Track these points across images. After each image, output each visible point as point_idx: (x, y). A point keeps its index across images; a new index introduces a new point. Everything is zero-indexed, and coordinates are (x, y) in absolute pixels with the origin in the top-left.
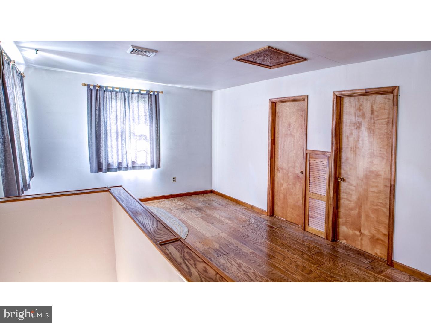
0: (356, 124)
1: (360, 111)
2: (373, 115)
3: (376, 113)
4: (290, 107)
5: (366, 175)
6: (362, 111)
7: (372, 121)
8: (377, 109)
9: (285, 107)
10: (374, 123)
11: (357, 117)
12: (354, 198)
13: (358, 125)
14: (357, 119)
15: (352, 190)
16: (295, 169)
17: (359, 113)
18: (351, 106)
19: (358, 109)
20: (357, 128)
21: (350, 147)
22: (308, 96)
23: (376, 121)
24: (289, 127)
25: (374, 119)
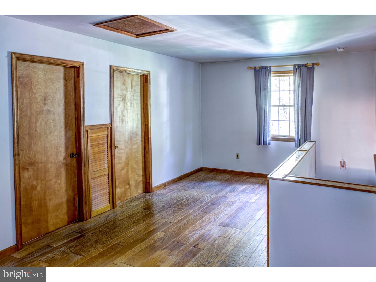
0: (122, 96)
1: (124, 86)
2: (132, 89)
3: (134, 88)
4: (45, 71)
5: (130, 136)
6: (125, 86)
7: (132, 94)
8: (135, 85)
9: (36, 70)
10: (133, 95)
11: (122, 90)
12: (124, 159)
13: (123, 97)
14: (122, 92)
15: (122, 153)
16: (58, 156)
17: (123, 87)
18: (118, 80)
19: (123, 84)
20: (123, 100)
21: (118, 116)
22: (84, 63)
23: (134, 94)
24: (45, 100)
25: (133, 93)
